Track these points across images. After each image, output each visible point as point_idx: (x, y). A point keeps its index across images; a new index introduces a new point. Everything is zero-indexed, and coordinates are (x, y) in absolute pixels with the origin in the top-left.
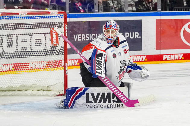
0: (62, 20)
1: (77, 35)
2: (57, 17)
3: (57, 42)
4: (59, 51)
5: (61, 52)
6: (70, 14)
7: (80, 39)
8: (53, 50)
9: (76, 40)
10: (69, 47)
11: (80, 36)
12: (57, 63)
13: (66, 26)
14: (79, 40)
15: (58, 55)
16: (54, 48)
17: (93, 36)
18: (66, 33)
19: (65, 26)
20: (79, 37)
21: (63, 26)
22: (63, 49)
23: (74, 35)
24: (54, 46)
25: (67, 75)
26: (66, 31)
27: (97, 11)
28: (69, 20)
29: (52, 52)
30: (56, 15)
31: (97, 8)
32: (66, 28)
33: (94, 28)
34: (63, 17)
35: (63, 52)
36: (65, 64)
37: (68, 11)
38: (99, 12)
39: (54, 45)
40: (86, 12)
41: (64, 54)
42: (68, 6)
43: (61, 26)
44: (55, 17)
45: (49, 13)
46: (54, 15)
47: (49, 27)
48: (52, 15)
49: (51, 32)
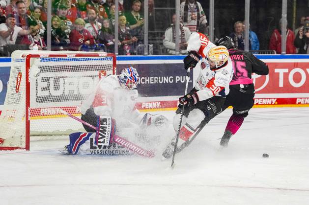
0: (111, 62)
2: (106, 59)
6: (120, 56)
13: (115, 69)
17: (143, 79)
19: (114, 69)
21: (112, 68)
27: (147, 53)
28: (118, 62)
31: (147, 51)
32: (115, 71)
33: (144, 71)
34: (112, 59)
37: (117, 53)
38: (148, 54)
40: (135, 55)
42: (116, 48)
43: (110, 69)
44: (104, 59)
45: (98, 55)
46: (103, 58)
47: (98, 70)
48: (101, 58)
49: (100, 74)
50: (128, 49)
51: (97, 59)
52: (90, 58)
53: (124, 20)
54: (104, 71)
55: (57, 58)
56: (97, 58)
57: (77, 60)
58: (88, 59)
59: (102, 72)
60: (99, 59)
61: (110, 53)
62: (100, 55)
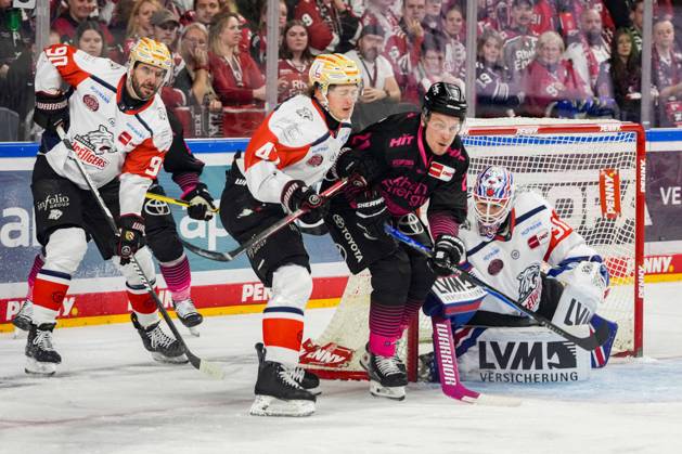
0: (632, 147)
1: (670, 189)
2: (617, 139)
3: (617, 208)
4: (623, 232)
5: (628, 234)
6: (654, 129)
7: (677, 199)
8: (606, 230)
9: (666, 201)
10: (648, 221)
11: (677, 192)
12: (614, 266)
13: (643, 163)
14: (675, 202)
15: (618, 243)
16: (608, 225)
18: (643, 184)
19: (639, 164)
20: (675, 195)
21: (635, 163)
22: (634, 228)
23: (662, 189)
24: (609, 220)
25: (642, 299)
26: (643, 178)
28: (650, 147)
29: (604, 236)
30: (616, 135)
32: (643, 170)
34: (635, 138)
35: (632, 236)
36: (637, 269)
37: (647, 123)
39: (610, 215)
41: (634, 240)
42: (645, 109)
43: (629, 164)
44: (612, 138)
45: (597, 129)
46: (611, 135)
47: (597, 167)
48: (605, 135)
49: (602, 179)
50: (677, 109)
51: (595, 139)
52: (576, 135)
53: (668, 32)
54: (612, 171)
55: (492, 137)
56: (594, 135)
57: (542, 142)
58: (572, 139)
59: (608, 172)
60: (601, 139)
61: (629, 123)
62: (604, 127)
